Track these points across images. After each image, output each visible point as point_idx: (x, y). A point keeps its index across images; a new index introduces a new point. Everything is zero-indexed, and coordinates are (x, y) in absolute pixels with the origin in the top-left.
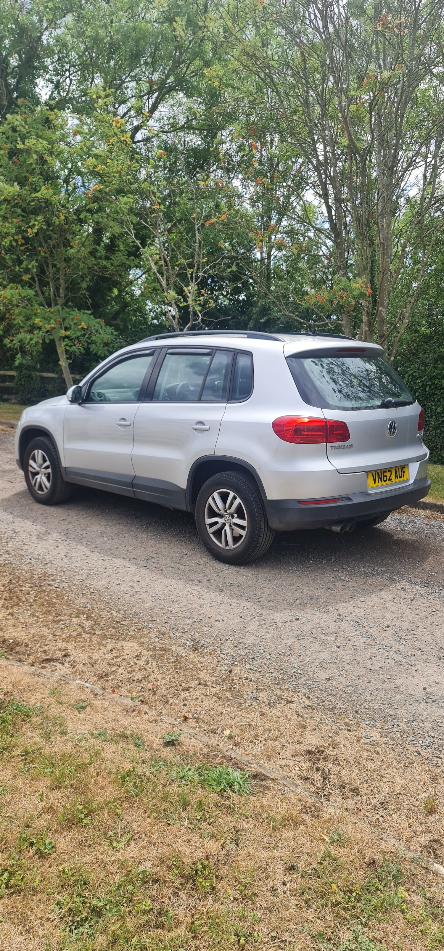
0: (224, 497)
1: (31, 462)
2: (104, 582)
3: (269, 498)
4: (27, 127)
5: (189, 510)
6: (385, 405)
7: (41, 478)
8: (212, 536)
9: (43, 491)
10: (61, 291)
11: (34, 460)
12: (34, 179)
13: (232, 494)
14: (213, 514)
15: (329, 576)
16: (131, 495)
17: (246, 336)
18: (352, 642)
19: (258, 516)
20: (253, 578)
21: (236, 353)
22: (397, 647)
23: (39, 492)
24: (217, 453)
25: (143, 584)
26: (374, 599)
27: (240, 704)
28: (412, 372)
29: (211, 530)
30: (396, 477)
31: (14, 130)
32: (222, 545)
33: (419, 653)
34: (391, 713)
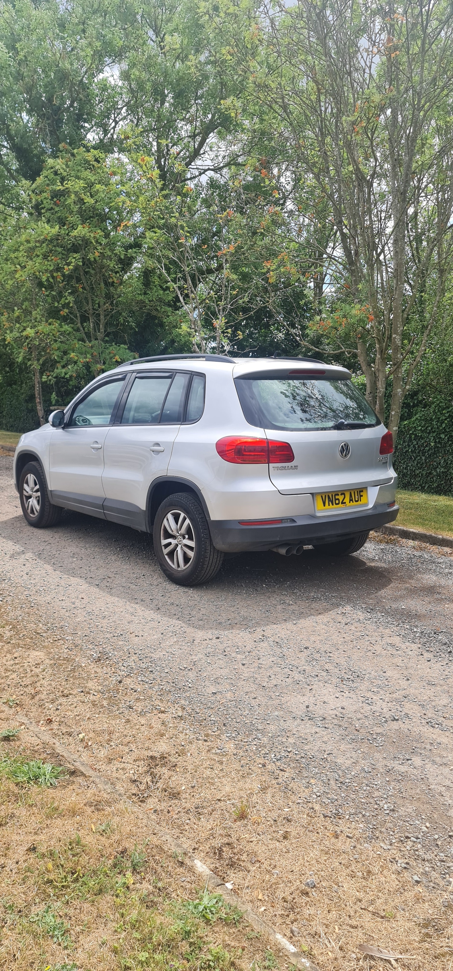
0: (176, 517)
1: (25, 486)
2: (48, 598)
3: (213, 518)
4: (68, 170)
5: (149, 531)
6: (339, 427)
7: (33, 502)
8: (166, 557)
9: (34, 514)
10: (101, 326)
11: (27, 483)
12: (72, 219)
13: (182, 515)
14: (168, 535)
15: (275, 599)
16: (103, 517)
17: (204, 359)
18: (260, 661)
19: (203, 537)
20: (198, 599)
21: (192, 375)
22: (304, 667)
23: (31, 515)
24: (170, 474)
25: (85, 601)
26: (307, 623)
27: (111, 711)
28: (438, 402)
29: (166, 551)
30: (351, 500)
31: (56, 173)
32: (174, 566)
33: (324, 674)
34: (260, 728)
